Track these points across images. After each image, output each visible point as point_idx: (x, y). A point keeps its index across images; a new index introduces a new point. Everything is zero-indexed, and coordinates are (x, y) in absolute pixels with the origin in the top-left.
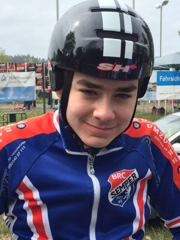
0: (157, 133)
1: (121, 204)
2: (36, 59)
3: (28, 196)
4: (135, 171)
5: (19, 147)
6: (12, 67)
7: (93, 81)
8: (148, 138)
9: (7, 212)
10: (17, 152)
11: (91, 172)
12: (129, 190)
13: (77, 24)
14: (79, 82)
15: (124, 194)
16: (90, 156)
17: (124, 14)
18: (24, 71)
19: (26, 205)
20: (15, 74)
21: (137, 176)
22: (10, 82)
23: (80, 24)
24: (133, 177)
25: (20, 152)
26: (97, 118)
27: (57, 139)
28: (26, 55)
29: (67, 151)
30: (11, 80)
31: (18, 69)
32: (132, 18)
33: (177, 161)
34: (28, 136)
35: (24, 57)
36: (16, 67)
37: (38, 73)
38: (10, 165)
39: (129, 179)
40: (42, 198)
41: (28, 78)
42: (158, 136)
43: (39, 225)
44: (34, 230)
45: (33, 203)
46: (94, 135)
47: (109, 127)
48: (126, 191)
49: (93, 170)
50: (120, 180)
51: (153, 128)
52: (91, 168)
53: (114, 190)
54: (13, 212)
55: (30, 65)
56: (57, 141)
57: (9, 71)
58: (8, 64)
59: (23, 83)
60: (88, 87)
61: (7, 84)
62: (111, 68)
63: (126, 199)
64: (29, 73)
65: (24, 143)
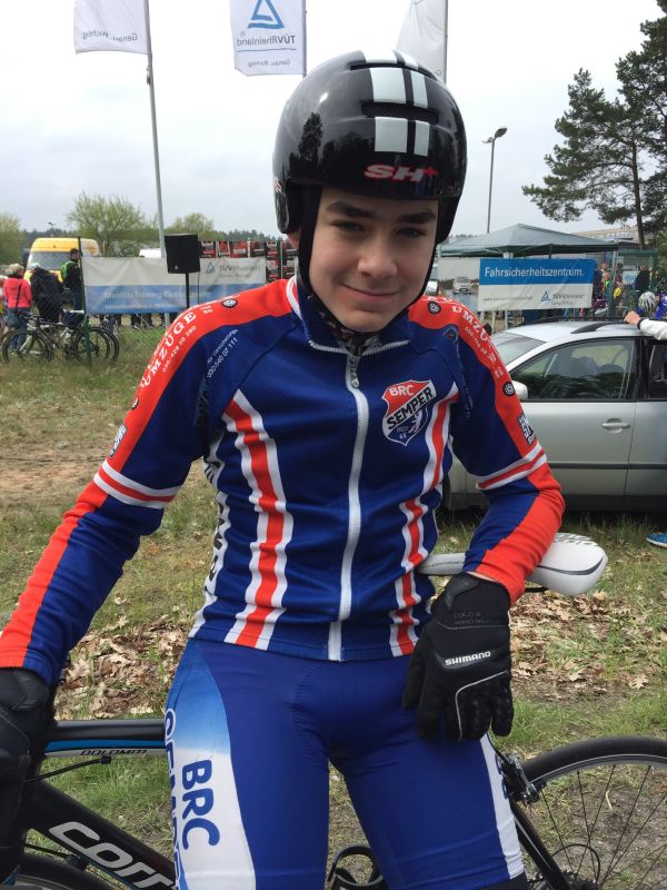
0: (471, 322)
1: (404, 440)
2: (268, 238)
3: (244, 425)
4: (430, 385)
5: (226, 340)
6: (224, 249)
7: (358, 203)
8: (455, 329)
9: (206, 454)
10: (223, 348)
11: (352, 384)
12: (419, 418)
13: (324, 97)
14: (331, 209)
15: (410, 423)
16: (350, 355)
17: (412, 72)
18: (245, 256)
19: (239, 441)
20: (231, 261)
21: (434, 392)
22: (221, 276)
23: (329, 97)
24: (427, 394)
25: (229, 348)
26: (366, 274)
27: (294, 326)
28: (250, 231)
29: (312, 344)
30: (223, 272)
31: (235, 251)
32: (426, 80)
33: (502, 373)
34: (242, 321)
35: (246, 234)
36: (232, 248)
37: (270, 259)
38: (211, 372)
39: (418, 397)
40: (267, 429)
41: (253, 269)
42: (471, 327)
43: (261, 474)
44: (253, 483)
45: (251, 438)
46: (361, 308)
47: (386, 291)
48: (413, 418)
49: (356, 380)
50: (403, 399)
51: (463, 312)
52: (353, 378)
53: (392, 415)
54: (218, 454)
55: (256, 245)
56: (292, 330)
57: (219, 257)
58: (217, 243)
59: (243, 278)
60: (350, 215)
61: (216, 280)
62: (390, 174)
63: (413, 433)
64: (254, 260)
65: (234, 332)
